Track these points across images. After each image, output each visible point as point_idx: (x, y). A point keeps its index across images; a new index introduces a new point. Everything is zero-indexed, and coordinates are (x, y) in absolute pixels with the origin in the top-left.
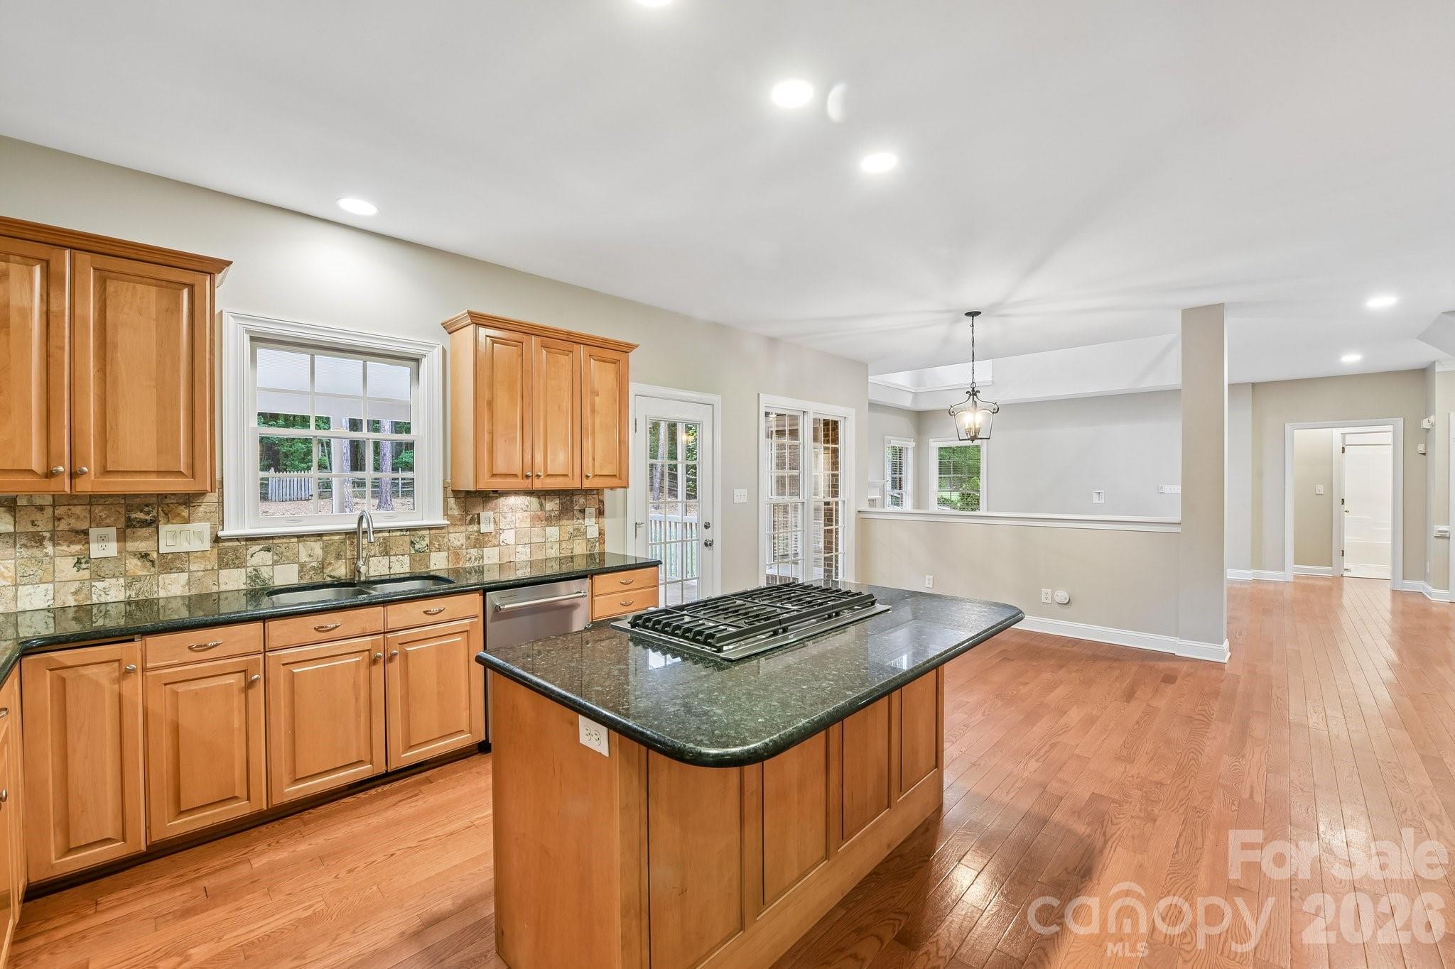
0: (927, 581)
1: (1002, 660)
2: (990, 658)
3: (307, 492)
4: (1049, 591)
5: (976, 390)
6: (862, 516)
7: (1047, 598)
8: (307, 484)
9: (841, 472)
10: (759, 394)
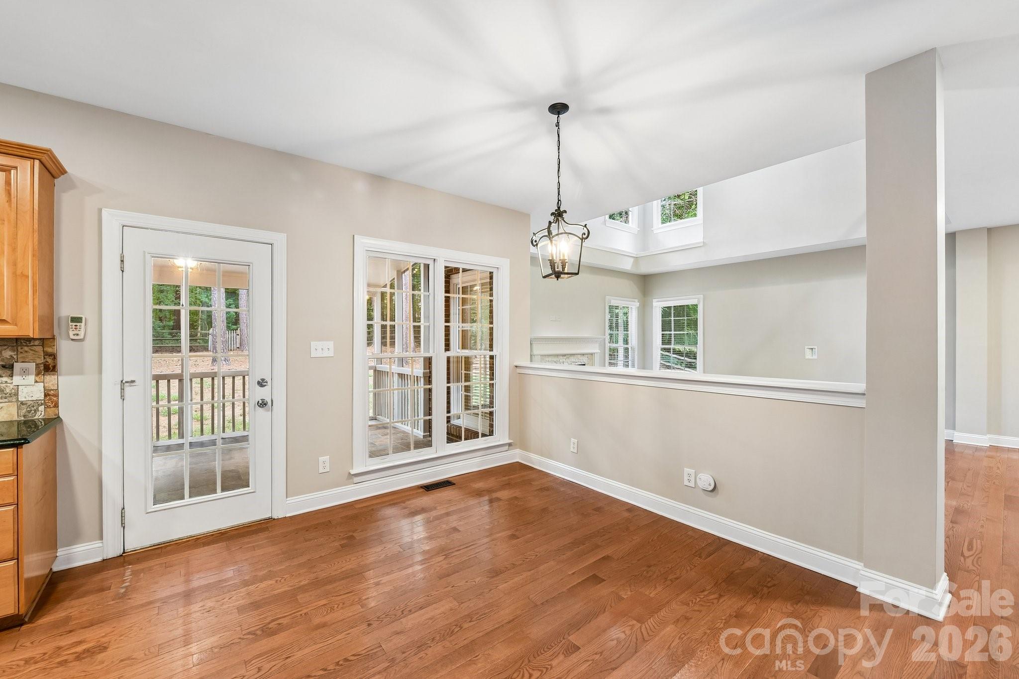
0: (572, 446)
1: (587, 579)
2: (573, 574)
3: (235, 345)
4: (692, 471)
5: (562, 209)
6: (519, 371)
7: (689, 481)
8: (235, 339)
9: (495, 326)
10: (354, 236)
